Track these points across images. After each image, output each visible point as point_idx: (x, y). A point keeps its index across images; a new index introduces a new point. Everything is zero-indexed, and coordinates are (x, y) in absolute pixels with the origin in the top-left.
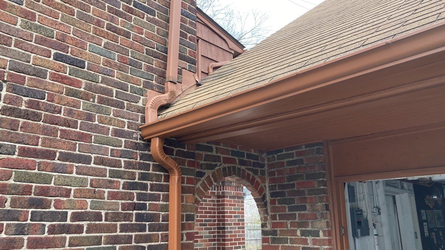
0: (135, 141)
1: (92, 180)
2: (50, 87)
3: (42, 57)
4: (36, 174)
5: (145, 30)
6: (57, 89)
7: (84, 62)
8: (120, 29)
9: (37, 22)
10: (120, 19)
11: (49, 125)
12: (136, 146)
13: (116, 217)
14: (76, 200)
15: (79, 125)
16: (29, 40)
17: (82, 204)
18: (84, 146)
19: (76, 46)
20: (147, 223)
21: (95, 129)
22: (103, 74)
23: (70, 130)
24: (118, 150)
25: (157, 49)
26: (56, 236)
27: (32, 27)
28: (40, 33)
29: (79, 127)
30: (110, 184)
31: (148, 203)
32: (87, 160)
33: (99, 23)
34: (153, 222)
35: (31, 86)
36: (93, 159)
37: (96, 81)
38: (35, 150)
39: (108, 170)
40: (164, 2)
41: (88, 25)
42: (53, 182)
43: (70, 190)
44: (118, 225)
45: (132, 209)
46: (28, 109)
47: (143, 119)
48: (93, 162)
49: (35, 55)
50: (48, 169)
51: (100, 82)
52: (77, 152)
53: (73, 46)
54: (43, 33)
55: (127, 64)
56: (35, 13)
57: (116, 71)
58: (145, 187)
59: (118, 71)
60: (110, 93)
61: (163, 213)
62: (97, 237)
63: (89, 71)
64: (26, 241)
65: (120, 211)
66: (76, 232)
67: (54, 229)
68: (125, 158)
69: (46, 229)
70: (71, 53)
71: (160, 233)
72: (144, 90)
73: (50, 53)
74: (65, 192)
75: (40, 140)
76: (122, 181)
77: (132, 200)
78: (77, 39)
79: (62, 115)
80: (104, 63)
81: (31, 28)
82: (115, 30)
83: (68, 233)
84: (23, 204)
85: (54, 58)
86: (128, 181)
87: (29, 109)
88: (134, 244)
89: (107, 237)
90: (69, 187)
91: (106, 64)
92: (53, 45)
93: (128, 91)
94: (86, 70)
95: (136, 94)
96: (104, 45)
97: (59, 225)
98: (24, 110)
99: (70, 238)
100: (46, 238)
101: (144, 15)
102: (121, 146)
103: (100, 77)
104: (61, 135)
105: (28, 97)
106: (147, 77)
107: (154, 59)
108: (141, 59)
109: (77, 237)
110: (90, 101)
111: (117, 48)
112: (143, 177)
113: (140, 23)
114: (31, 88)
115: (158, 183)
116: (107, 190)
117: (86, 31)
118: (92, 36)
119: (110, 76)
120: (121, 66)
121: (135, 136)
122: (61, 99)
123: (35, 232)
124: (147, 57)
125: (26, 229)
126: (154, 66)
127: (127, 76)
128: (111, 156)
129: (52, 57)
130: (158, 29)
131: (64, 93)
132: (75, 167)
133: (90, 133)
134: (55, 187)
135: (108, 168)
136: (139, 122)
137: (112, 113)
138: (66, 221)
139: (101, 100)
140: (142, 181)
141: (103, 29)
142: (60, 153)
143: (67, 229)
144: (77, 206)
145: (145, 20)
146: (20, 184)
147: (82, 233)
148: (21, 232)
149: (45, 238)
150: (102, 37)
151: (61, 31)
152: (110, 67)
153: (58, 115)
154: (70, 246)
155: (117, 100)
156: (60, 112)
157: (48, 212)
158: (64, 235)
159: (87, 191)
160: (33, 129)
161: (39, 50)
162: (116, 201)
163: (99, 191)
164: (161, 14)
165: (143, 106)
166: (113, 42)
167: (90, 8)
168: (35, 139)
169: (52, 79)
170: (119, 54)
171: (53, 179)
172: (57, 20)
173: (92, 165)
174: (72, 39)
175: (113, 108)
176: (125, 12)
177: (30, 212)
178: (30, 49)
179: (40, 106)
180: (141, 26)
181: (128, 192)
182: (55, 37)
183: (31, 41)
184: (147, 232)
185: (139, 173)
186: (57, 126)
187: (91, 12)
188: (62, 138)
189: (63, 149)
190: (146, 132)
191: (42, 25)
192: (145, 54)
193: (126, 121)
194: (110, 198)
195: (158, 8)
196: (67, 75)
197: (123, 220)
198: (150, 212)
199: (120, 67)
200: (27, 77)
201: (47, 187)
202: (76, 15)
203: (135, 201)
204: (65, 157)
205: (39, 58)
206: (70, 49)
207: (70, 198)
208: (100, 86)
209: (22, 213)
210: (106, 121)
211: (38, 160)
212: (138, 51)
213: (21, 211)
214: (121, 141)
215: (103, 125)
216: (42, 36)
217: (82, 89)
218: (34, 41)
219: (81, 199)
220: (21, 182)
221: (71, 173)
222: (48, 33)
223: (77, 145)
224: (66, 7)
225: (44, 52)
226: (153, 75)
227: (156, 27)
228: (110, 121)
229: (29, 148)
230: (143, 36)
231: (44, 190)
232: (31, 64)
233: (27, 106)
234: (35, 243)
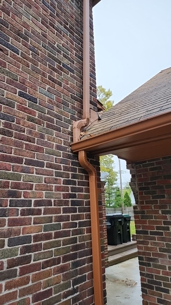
0: (68, 153)
1: (45, 178)
2: (18, 114)
3: (12, 93)
4: (11, 173)
5: (69, 82)
6: (21, 116)
7: (37, 99)
8: (56, 80)
9: (7, 69)
10: (56, 73)
11: (18, 140)
12: (69, 157)
13: (60, 203)
14: (36, 192)
15: (36, 141)
16: (3, 80)
17: (40, 195)
18: (40, 155)
19: (31, 88)
20: (77, 207)
21: (45, 144)
22: (48, 108)
23: (31, 144)
24: (59, 158)
25: (76, 95)
26: (26, 217)
27: (4, 72)
28: (10, 77)
29: (36, 142)
30: (56, 181)
31: (77, 193)
32: (42, 165)
33: (44, 75)
34: (80, 206)
35: (6, 112)
36: (45, 164)
37: (44, 113)
38: (10, 157)
39: (54, 172)
40: (79, 66)
41: (38, 74)
42: (22, 179)
43: (33, 185)
44: (61, 209)
45: (69, 197)
46: (4, 128)
47: (72, 139)
48: (45, 166)
49: (7, 91)
50: (19, 170)
51: (46, 113)
52: (36, 159)
53: (30, 88)
54: (11, 77)
55: (61, 103)
56: (6, 63)
57: (55, 107)
58: (74, 183)
59: (56, 107)
60: (52, 121)
61: (85, 200)
62: (50, 217)
63: (40, 105)
64: (7, 221)
65: (62, 199)
66: (37, 214)
67: (24, 212)
68: (63, 164)
69: (19, 212)
70: (29, 92)
71: (85, 213)
72: (71, 121)
73: (16, 91)
74: (29, 186)
75: (13, 150)
76: (62, 179)
77: (68, 192)
78: (32, 83)
79: (25, 134)
81: (3, 72)
82: (53, 80)
83: (32, 214)
84: (4, 195)
85: (19, 94)
86: (66, 179)
87: (5, 128)
88: (71, 221)
89: (56, 217)
90: (32, 183)
91: (49, 102)
92: (17, 86)
93: (62, 121)
94: (38, 104)
95: (67, 123)
96: (48, 89)
97: (27, 209)
98: (2, 129)
99: (34, 218)
100: (20, 219)
101: (68, 72)
102: (60, 156)
103: (46, 110)
104: (26, 147)
105: (4, 120)
106: (72, 113)
107: (75, 101)
108: (68, 100)
109: (38, 218)
110: (42, 126)
111: (55, 92)
112: (74, 176)
113: (66, 77)
114: (6, 114)
115: (82, 180)
116: (54, 185)
117: (37, 79)
118: (41, 83)
119: (52, 110)
120: (58, 104)
121: (68, 150)
122: (24, 123)
123: (13, 214)
124: (71, 100)
125: (7, 213)
126: (75, 106)
127: (62, 111)
128: (55, 162)
129: (17, 93)
130: (76, 83)
131: (26, 119)
132: (35, 169)
133: (43, 147)
134: (24, 183)
135: (54, 170)
136: (70, 141)
137: (55, 134)
138: (31, 207)
139: (48, 126)
140: (73, 179)
141: (46, 79)
142: (26, 159)
143: (31, 212)
144: (37, 196)
145: (69, 76)
146: (2, 181)
147: (41, 214)
148: (4, 214)
149: (19, 218)
150: (46, 84)
151: (22, 77)
152: (52, 104)
153: (23, 133)
154: (34, 224)
155: (57, 126)
156: (24, 132)
157: (20, 200)
158: (30, 216)
159: (43, 186)
160: (8, 143)
161: (9, 88)
162: (59, 192)
163: (50, 186)
164: (77, 73)
165: (71, 131)
166: (52, 88)
167: (38, 64)
168: (10, 149)
169: (18, 109)
170: (56, 96)
171: (22, 177)
172: (19, 69)
173: (45, 168)
174: (29, 83)
175: (55, 131)
176: (58, 69)
177: (9, 201)
178: (4, 87)
179: (12, 127)
180: (67, 80)
181: (66, 187)
182: (18, 81)
183: (4, 82)
184: (78, 213)
185: (71, 174)
186: (23, 141)
187: (39, 66)
188: (26, 150)
189: (27, 157)
190: (74, 147)
191: (11, 71)
192: (70, 98)
193: (62, 140)
194: (56, 190)
195: (76, 69)
196: (27, 107)
197: (64, 205)
198: (78, 199)
199: (57, 105)
200: (3, 106)
201: (19, 183)
202: (30, 67)
203: (70, 192)
204: (29, 162)
205: (10, 94)
206: (28, 90)
207: (33, 191)
208: (47, 116)
209: (4, 201)
210: (52, 139)
211: (12, 164)
212: (66, 95)
213: (3, 200)
214: (60, 152)
215: (50, 142)
216: (11, 79)
217: (36, 117)
218: (6, 82)
219: (39, 191)
220: (2, 179)
221: (33, 173)
222: (14, 77)
223: (36, 154)
224: (24, 61)
225: (12, 90)
226: (75, 112)
227: (75, 81)
228: (54, 139)
229: (6, 155)
230: (69, 86)
231: (17, 185)
232: (5, 97)
233: (4, 126)
234: (13, 223)
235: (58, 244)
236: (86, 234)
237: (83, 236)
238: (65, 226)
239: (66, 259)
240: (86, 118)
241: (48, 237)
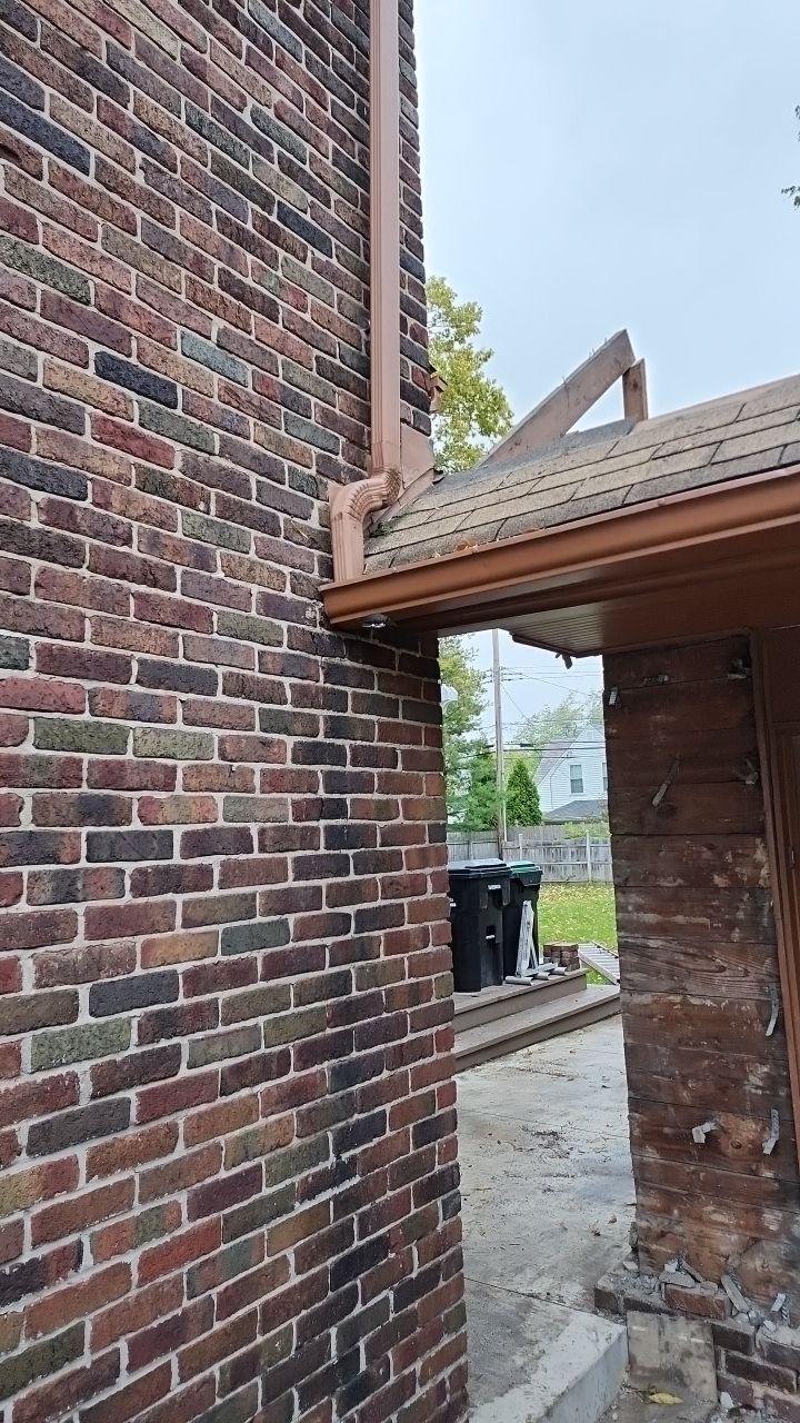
0: (311, 629)
1: (222, 741)
2: (98, 463)
3: (67, 364)
4: (87, 725)
5: (310, 297)
6: (113, 469)
7: (173, 387)
8: (253, 292)
9: (40, 248)
10: (250, 257)
11: (105, 578)
12: (314, 643)
13: (281, 839)
14: (191, 797)
15: (179, 582)
16: (27, 304)
17: (205, 808)
18: (197, 641)
19: (150, 336)
20: (351, 852)
21: (216, 592)
22: (223, 428)
23: (158, 596)
24: (274, 654)
25: (342, 358)
26: (152, 899)
27: (31, 263)
28: (55, 286)
29: (179, 587)
30: (264, 750)
31: (348, 797)
32: (205, 683)
33: (199, 266)
34: (363, 849)
35: (49, 455)
36: (220, 681)
37: (208, 449)
38: (78, 654)
39: (257, 711)
40: (351, 214)
41: (173, 268)
42: (130, 748)
43: (174, 769)
44: (289, 861)
45: (316, 815)
46: (47, 528)
47: (328, 569)
48: (220, 688)
49: (48, 356)
50: (116, 710)
51: (217, 452)
52: (181, 661)
53: (142, 335)
54: (61, 284)
55: (276, 402)
56: (33, 217)
57: (252, 421)
58: (338, 756)
59: (258, 422)
60: (241, 487)
61: (382, 824)
62: (244, 897)
63: (187, 416)
64: (82, 920)
65: (291, 822)
66: (196, 886)
67: (146, 882)
68: (293, 676)
69: (128, 883)
70: (138, 357)
71: (379, 876)
72: (321, 482)
73: (87, 353)
74: (161, 776)
75: (87, 622)
76: (290, 741)
77: (315, 793)
78: (150, 313)
79: (134, 551)
80: (222, 393)
81: (26, 265)
82: (242, 294)
83: (178, 889)
84: (64, 813)
85: (97, 369)
86: (304, 739)
87: (50, 529)
88: (326, 909)
89: (268, 895)
90: (170, 762)
91: (227, 398)
92: (90, 327)
93: (284, 484)
94: (179, 412)
95: (303, 491)
96: (218, 336)
97: (156, 869)
98: (38, 531)
99: (185, 904)
100: (130, 908)
101: (305, 249)
102: (280, 644)
103: (216, 437)
104: (138, 609)
105: (43, 490)
106: (325, 445)
107: (337, 389)
108: (306, 386)
109: (200, 901)
110: (199, 510)
111: (250, 349)
112: (336, 729)
113: (297, 275)
114: (48, 462)
115: (368, 743)
116: (258, 767)
117: (170, 288)
118: (187, 307)
119: (239, 435)
120: (264, 407)
121: (309, 614)
122: (128, 500)
123: (101, 892)
124: (320, 382)
125: (79, 885)
126: (337, 411)
127: (281, 439)
128: (260, 671)
129: (92, 364)
130: (341, 298)
131: (134, 482)
132: (179, 703)
133: (207, 604)
134: (138, 763)
135: (257, 705)
136: (315, 575)
137: (253, 548)
138: (172, 858)
139: (226, 510)
140: (331, 740)
141: (211, 287)
142: (142, 662)
143: (173, 880)
144: (194, 814)
145: (308, 266)
146: (51, 757)
147: (210, 887)
148: (68, 893)
149: (126, 906)
150: (210, 311)
151: (106, 281)
152: (237, 408)
153: (125, 549)
154: (184, 926)
155: (261, 511)
156: (128, 541)
157: (129, 833)
158: (169, 896)
159: (214, 771)
160: (64, 592)
161: (56, 339)
162: (280, 795)
163: (242, 772)
164: (344, 252)
165: (320, 528)
166: (239, 331)
167: (174, 214)
168: (76, 622)
169: (98, 437)
170: (255, 367)
171: (130, 740)
172: (92, 244)
173: (220, 697)
174: (138, 311)
175: (254, 533)
176: (260, 236)
177: (84, 837)
178: (32, 337)
179: (78, 521)
180: (301, 286)
181: (304, 771)
182: (93, 302)
183: (32, 310)
184: (352, 877)
185: (325, 717)
186: (124, 583)
187: (178, 226)
188: (141, 620)
189: (147, 652)
190: (337, 603)
191: (57, 259)
192: (314, 373)
193: (287, 570)
194: (267, 788)
195: (338, 230)
196: (135, 425)
197: (298, 845)
198: (354, 821)
199: (261, 409)
200: (35, 425)
201: (119, 762)
202: (139, 231)
203: (322, 794)
204: (156, 675)
205: (59, 367)
206: (134, 344)
207: (174, 793)
208: (219, 466)
209: (65, 840)
210: (243, 571)
211: (89, 685)
212: (299, 362)
213: (62, 834)
214: (279, 627)
215: (235, 582)
216: (60, 294)
217: (176, 473)
218: (38, 310)
219: (201, 794)
220: (53, 749)
221: (172, 721)
222: (74, 288)
223: (180, 639)
224: (113, 204)
225: (70, 349)
226: (337, 438)
227: (337, 291)
228: (251, 569)
229: (62, 649)
230: (307, 317)
231: (111, 772)
232: (39, 384)
233: (44, 518)
234: (105, 924)
235: (277, 1000)
236: (383, 958)
237: (374, 967)
238: (305, 931)
239: (309, 1056)
240: (387, 468)
241: (241, 974)
